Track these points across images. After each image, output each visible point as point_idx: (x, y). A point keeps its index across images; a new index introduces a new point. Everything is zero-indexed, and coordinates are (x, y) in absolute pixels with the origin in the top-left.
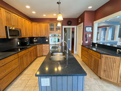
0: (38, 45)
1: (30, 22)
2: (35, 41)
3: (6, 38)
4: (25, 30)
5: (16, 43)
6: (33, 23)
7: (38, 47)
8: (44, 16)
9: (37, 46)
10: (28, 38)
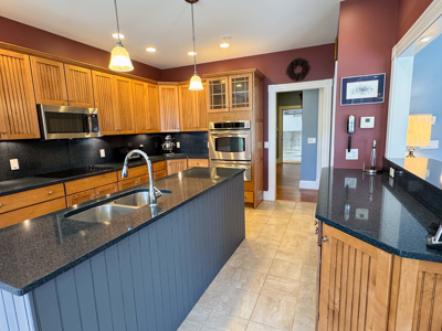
0: (169, 162)
1: (146, 84)
2: (168, 145)
3: (38, 136)
4: (122, 112)
5: (92, 153)
6: (160, 87)
7: (169, 168)
8: (192, 56)
9: (166, 165)
10: (144, 137)
